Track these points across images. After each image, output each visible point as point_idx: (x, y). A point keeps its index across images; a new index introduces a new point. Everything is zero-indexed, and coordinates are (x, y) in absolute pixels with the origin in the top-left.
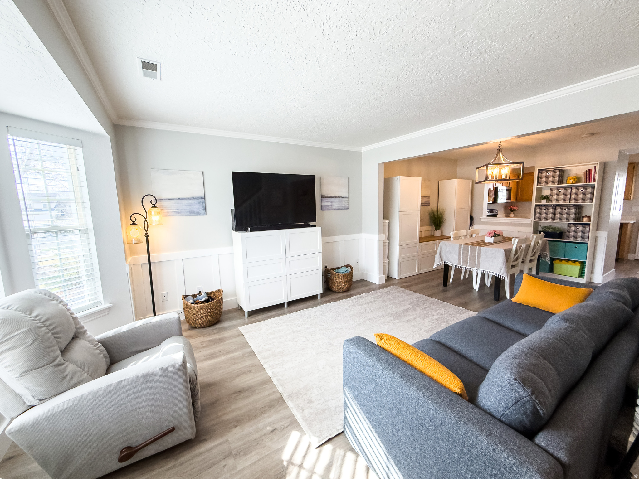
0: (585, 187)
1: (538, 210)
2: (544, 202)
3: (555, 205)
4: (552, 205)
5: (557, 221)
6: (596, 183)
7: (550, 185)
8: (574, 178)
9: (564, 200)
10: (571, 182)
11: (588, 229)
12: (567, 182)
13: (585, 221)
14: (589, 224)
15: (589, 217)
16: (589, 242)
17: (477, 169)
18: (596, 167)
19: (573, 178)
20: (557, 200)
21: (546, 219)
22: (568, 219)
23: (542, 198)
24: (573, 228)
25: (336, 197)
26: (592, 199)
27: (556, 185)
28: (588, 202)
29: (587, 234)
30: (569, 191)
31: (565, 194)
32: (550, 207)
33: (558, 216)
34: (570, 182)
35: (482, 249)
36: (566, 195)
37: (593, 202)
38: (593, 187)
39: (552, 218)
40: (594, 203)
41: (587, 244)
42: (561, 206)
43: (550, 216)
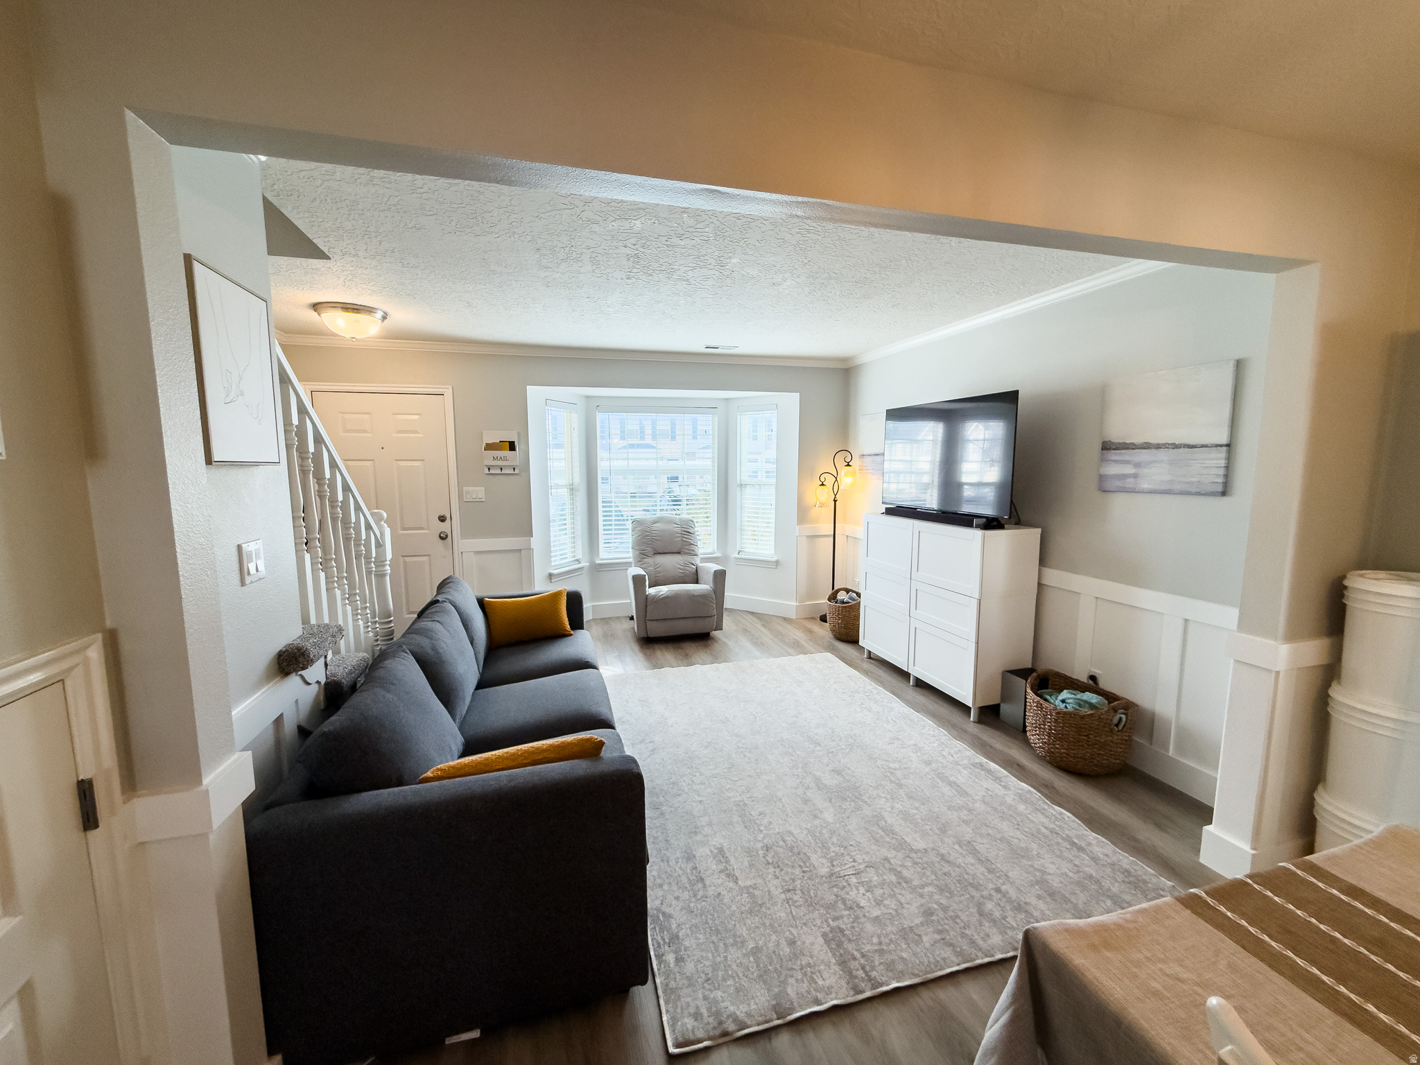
25: (1158, 447)
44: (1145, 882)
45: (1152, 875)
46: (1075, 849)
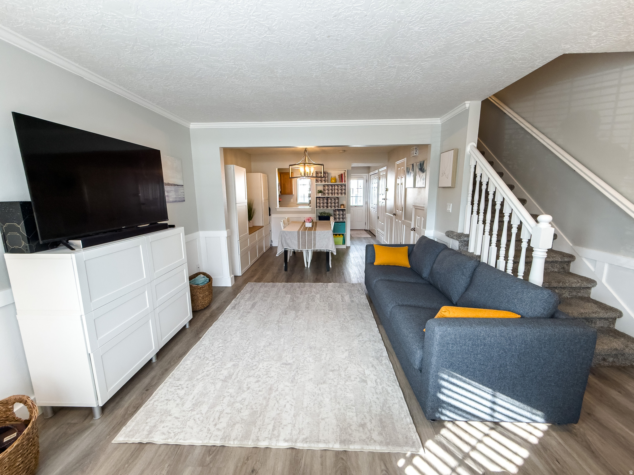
0: (341, 186)
1: (318, 201)
2: (320, 195)
3: (327, 197)
4: (325, 197)
5: (329, 208)
6: (346, 183)
7: (323, 183)
8: (334, 179)
9: (332, 194)
10: (333, 182)
11: (344, 213)
12: (331, 182)
13: (343, 207)
14: (345, 210)
15: (344, 205)
17: (290, 166)
18: (344, 172)
20: (328, 194)
21: (323, 207)
22: (334, 207)
23: (319, 192)
24: (337, 213)
26: (345, 193)
27: (327, 183)
28: (343, 195)
29: (344, 216)
30: (334, 187)
32: (325, 199)
33: (329, 204)
35: (316, 232)
36: (332, 190)
38: (345, 185)
39: (326, 206)
40: (346, 196)
41: (345, 222)
42: (331, 198)
43: (325, 205)
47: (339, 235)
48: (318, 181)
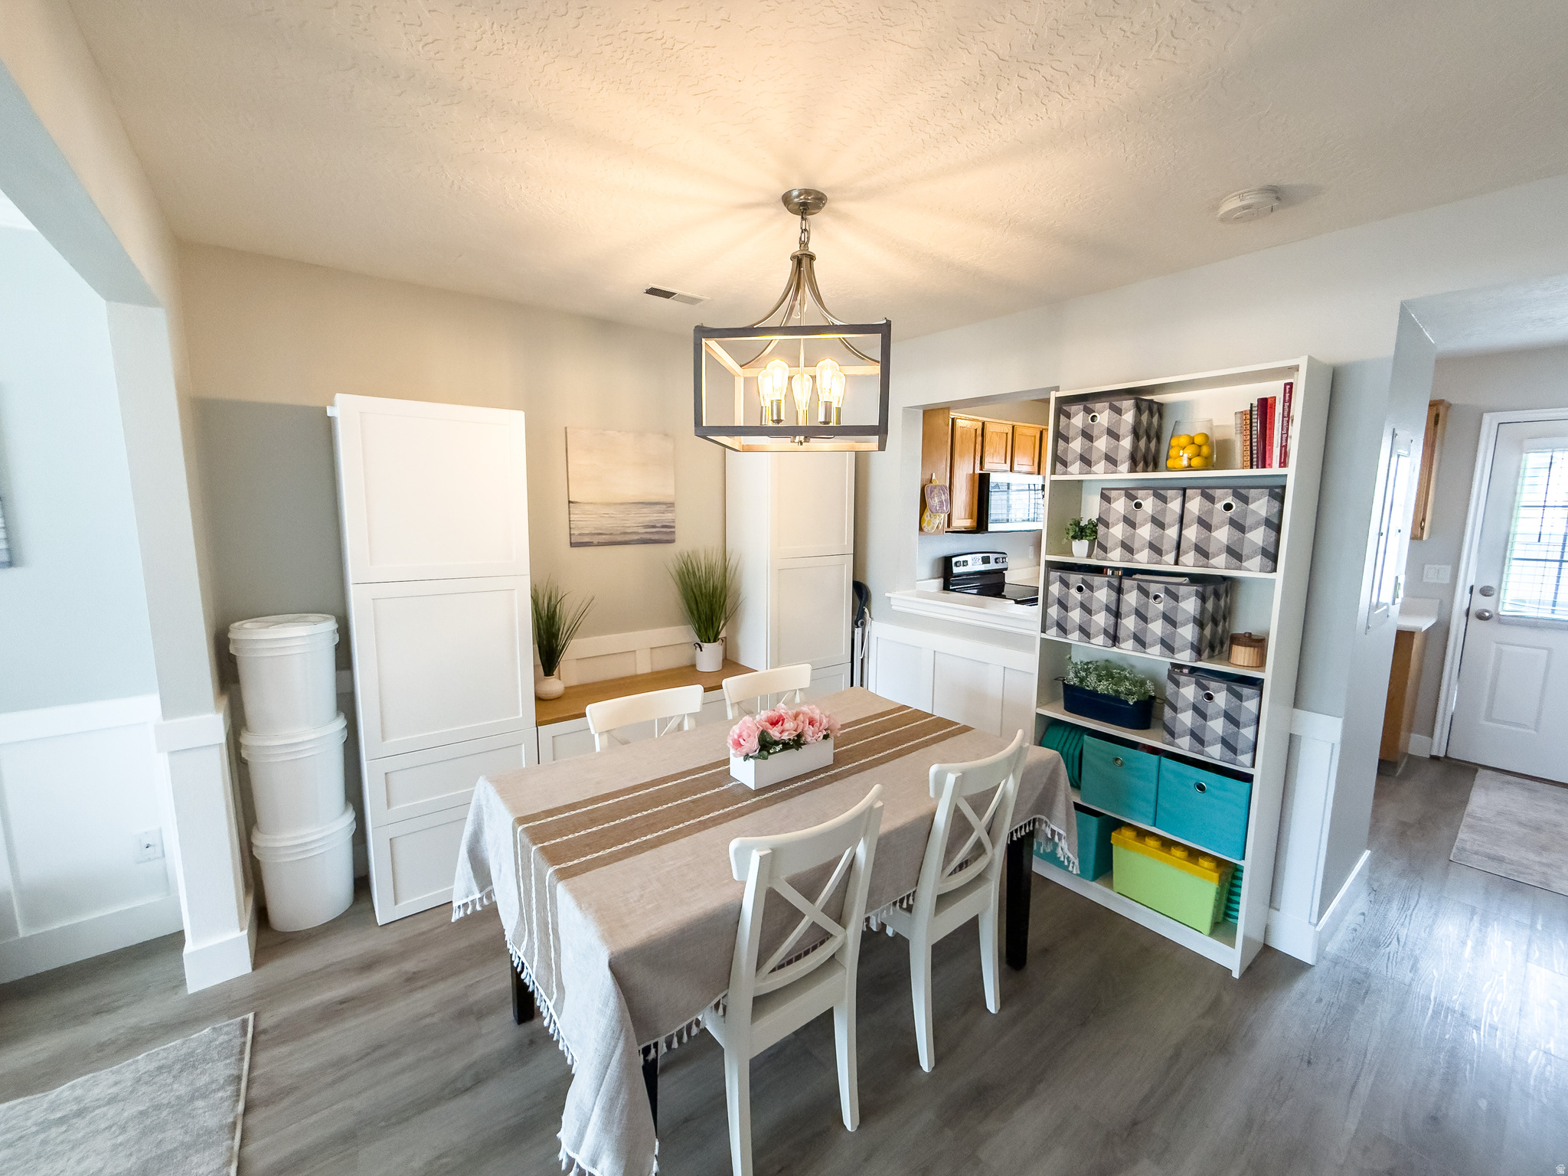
0: (1241, 491)
1: (1056, 588)
2: (1080, 551)
3: (1118, 569)
4: (1106, 568)
5: (1127, 648)
6: (1291, 471)
7: (1100, 473)
8: (1199, 440)
9: (1156, 549)
10: (1185, 463)
11: (1251, 705)
12: (1170, 463)
13: (1241, 660)
14: (1259, 682)
15: (1258, 643)
16: (1257, 773)
18: (1291, 384)
19: (1193, 443)
20: (1128, 548)
21: (1086, 632)
22: (1168, 646)
23: (1071, 534)
24: (1189, 692)
26: (1271, 556)
27: (1123, 474)
28: (1254, 570)
29: (1248, 732)
30: (1175, 505)
31: (1158, 523)
32: (1098, 580)
33: (1129, 623)
34: (1180, 463)
36: (1162, 526)
37: (1274, 570)
38: (1278, 493)
39: (1106, 632)
40: (1279, 576)
41: (1249, 777)
42: (1142, 579)
43: (1101, 619)
44: (191, 1054)
45: (184, 1043)
46: (74, 1121)
47: (1194, 855)
48: (1065, 464)
